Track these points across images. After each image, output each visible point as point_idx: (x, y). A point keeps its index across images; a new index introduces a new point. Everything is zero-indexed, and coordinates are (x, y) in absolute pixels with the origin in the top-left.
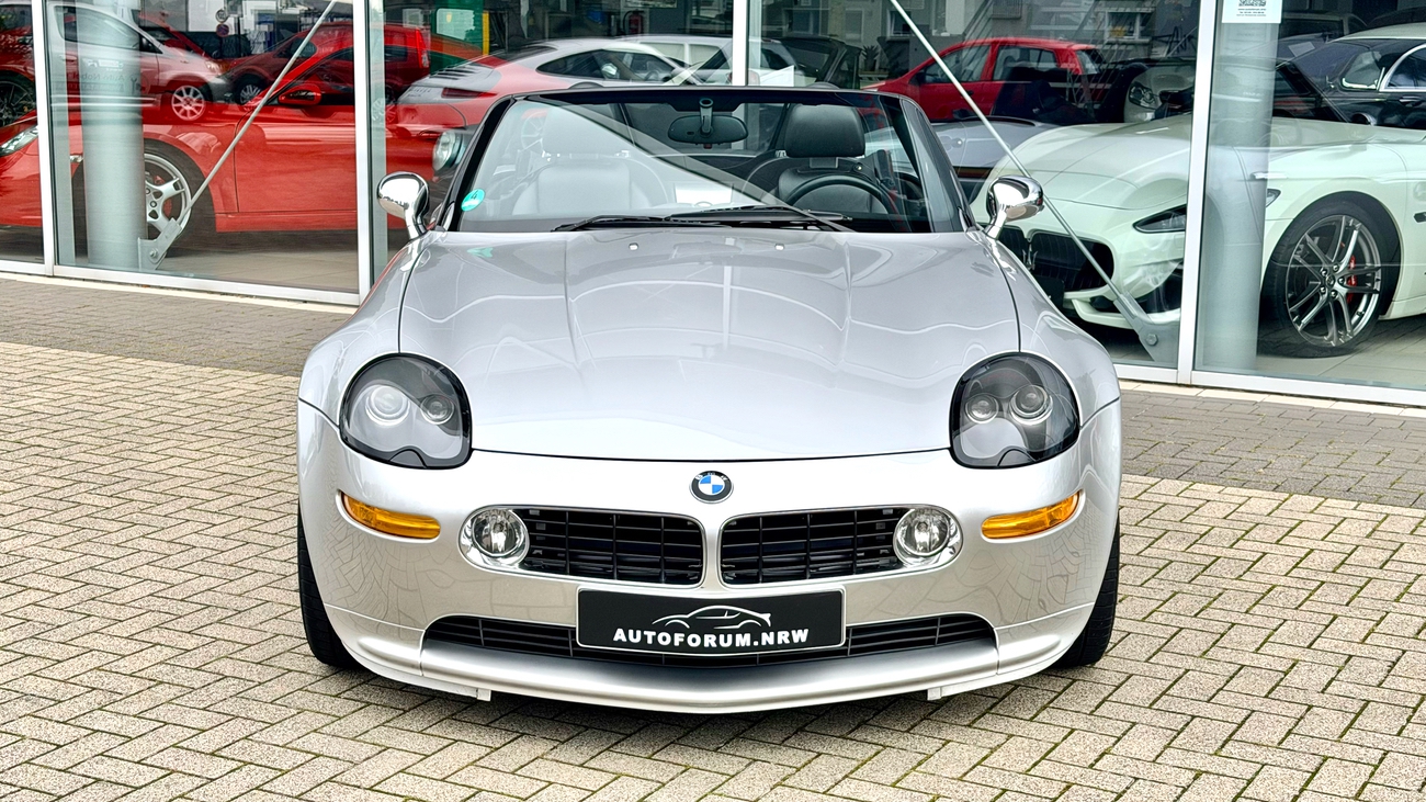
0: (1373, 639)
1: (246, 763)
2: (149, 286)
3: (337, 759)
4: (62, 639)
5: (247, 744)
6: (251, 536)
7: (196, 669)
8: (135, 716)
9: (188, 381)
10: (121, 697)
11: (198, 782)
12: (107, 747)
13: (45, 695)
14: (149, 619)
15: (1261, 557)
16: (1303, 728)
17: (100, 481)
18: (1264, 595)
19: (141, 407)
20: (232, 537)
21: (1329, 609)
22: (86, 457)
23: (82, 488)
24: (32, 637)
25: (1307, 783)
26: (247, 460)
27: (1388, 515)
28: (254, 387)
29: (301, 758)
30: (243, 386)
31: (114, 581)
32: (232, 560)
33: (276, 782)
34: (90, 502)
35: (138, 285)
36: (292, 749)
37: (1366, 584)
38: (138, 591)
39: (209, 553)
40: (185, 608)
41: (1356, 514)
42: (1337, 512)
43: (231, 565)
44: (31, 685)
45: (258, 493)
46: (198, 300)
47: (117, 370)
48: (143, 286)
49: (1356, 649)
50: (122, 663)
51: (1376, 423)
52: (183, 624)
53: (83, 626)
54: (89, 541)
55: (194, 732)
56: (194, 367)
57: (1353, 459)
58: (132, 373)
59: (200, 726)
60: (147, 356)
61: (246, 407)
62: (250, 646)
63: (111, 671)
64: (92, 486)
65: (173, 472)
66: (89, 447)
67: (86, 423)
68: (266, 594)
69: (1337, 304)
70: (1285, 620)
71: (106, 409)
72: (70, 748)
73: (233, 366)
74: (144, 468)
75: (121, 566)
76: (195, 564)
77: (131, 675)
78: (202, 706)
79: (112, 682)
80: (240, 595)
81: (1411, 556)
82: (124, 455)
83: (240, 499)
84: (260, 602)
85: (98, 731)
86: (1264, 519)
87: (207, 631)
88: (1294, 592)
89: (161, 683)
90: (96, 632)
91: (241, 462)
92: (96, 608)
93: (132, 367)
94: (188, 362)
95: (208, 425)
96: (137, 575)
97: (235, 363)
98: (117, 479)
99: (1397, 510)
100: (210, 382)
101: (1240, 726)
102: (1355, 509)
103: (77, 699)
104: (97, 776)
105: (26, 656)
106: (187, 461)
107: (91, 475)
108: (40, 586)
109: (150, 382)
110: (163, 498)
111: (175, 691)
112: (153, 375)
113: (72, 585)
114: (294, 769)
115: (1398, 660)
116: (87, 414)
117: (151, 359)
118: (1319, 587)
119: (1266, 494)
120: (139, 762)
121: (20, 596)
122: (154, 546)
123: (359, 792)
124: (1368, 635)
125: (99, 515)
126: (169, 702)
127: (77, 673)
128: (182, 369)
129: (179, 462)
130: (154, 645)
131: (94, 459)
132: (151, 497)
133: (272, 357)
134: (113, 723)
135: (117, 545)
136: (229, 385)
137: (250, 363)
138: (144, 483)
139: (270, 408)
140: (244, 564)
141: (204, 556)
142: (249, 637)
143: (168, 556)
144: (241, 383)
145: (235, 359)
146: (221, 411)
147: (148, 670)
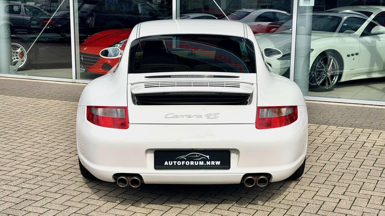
0: (344, 158)
1: (64, 194)
2: (15, 78)
3: (88, 193)
4: (10, 166)
5: (64, 190)
6: (55, 140)
7: (47, 172)
8: (33, 184)
9: (30, 102)
10: (28, 180)
11: (53, 199)
12: (27, 192)
13: (8, 179)
14: (32, 161)
15: (315, 140)
16: (329, 179)
17: (11, 127)
18: (316, 149)
19: (19, 109)
20: (50, 140)
21: (333, 151)
22: (6, 121)
23: (7, 129)
25: (331, 192)
26: (50, 121)
27: (345, 129)
28: (48, 103)
29: (78, 193)
31: (21, 152)
32: (51, 146)
33: (73, 199)
34: (10, 132)
35: (11, 78)
36: (76, 191)
37: (341, 146)
38: (27, 154)
39: (45, 144)
40: (41, 158)
41: (337, 129)
42: (332, 129)
43: (51, 147)
44: (4, 177)
45: (54, 129)
46: (28, 81)
47: (10, 100)
49: (340, 161)
50: (27, 171)
51: (340, 107)
52: (41, 162)
53: (15, 163)
54: (12, 142)
55: (49, 187)
56: (31, 98)
57: (335, 116)
58: (15, 100)
59: (51, 186)
60: (17, 96)
61: (47, 108)
62: (60, 167)
63: (24, 173)
64: (10, 129)
65: (31, 124)
66: (7, 119)
67: (5, 113)
68: (61, 154)
69: (328, 78)
70: (322, 155)
71: (9, 109)
72: (17, 192)
73: (41, 98)
74: (23, 124)
75: (22, 148)
76: (41, 147)
77: (30, 174)
78: (50, 181)
79: (25, 176)
80: (55, 155)
81: (351, 139)
82: (17, 121)
83: (51, 131)
84: (60, 156)
85: (24, 188)
86: (314, 131)
87: (48, 163)
88: (324, 148)
89: (38, 176)
90: (18, 164)
91: (48, 122)
92: (17, 158)
93: (14, 98)
94: (29, 97)
95: (37, 113)
96: (26, 150)
98: (16, 127)
99: (347, 128)
100: (36, 102)
101: (314, 179)
102: (336, 128)
103: (17, 180)
104: (26, 199)
106: (34, 122)
107: (9, 126)
109: (19, 102)
110: (30, 131)
111: (42, 178)
113: (10, 153)
114: (77, 195)
115: (350, 163)
116: (4, 111)
117: (19, 96)
118: (330, 146)
119: (314, 125)
120: (36, 195)
122: (29, 143)
123: (95, 200)
124: (343, 157)
125: (13, 136)
126: (41, 180)
127: (15, 174)
128: (27, 99)
129: (32, 122)
130: (35, 167)
131: (9, 122)
132: (26, 131)
133: (51, 96)
134: (28, 186)
135: (19, 143)
136: (41, 103)
137: (46, 97)
138: (24, 128)
139: (53, 108)
140: (54, 147)
141: (43, 145)
142: (59, 164)
143: (34, 145)
144: (45, 102)
145: (42, 96)
146: (40, 109)
147: (34, 173)
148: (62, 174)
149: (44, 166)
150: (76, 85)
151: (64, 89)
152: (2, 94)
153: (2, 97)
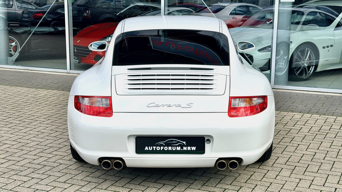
0: (332, 147)
1: (73, 184)
2: (12, 69)
3: (95, 183)
4: (18, 156)
5: (72, 180)
6: (57, 130)
7: (54, 162)
8: (42, 174)
9: (30, 92)
10: (37, 169)
11: (62, 189)
12: (37, 182)
13: (18, 169)
14: (38, 151)
15: (301, 129)
16: (321, 168)
18: (304, 138)
19: (20, 99)
20: (53, 130)
21: (320, 140)
22: (9, 111)
23: (11, 119)
24: (10, 156)
25: (326, 181)
26: (51, 111)
28: (47, 93)
29: (86, 183)
30: (44, 93)
31: (27, 141)
34: (15, 122)
35: (9, 68)
36: (83, 181)
37: (327, 134)
38: (33, 144)
39: (48, 134)
40: (46, 148)
43: (55, 137)
44: (13, 167)
45: (56, 119)
47: (11, 90)
48: (11, 69)
49: (329, 149)
50: (35, 161)
52: (46, 151)
53: (22, 152)
54: (17, 132)
55: (58, 177)
56: (30, 89)
60: (17, 86)
61: (46, 98)
62: (65, 156)
63: (32, 163)
64: (14, 118)
65: (33, 114)
66: (10, 109)
67: (7, 103)
70: (311, 143)
71: (11, 99)
72: (28, 182)
73: (40, 88)
74: (25, 114)
75: (27, 138)
76: (46, 137)
77: (38, 164)
78: (58, 171)
79: (33, 166)
80: (59, 144)
82: (20, 110)
83: (52, 121)
84: (65, 146)
85: (34, 178)
87: (53, 153)
88: (311, 137)
89: (46, 166)
90: (26, 154)
91: (49, 112)
92: (24, 148)
93: (14, 89)
94: (28, 87)
95: (38, 103)
96: (32, 140)
97: (40, 87)
98: (20, 117)
100: (35, 92)
101: (307, 168)
103: (26, 170)
104: (37, 189)
105: (10, 160)
106: (36, 112)
107: (13, 116)
108: (8, 143)
109: (20, 93)
110: (33, 121)
111: (50, 167)
112: (20, 91)
113: (16, 143)
114: (85, 185)
115: (339, 151)
116: (7, 101)
117: (19, 87)
118: (316, 135)
120: (46, 185)
121: (4, 146)
122: (34, 132)
124: (330, 146)
125: (18, 125)
126: (49, 170)
127: (24, 164)
128: (27, 89)
129: (34, 112)
130: (41, 157)
131: (12, 112)
132: (29, 121)
133: (49, 86)
134: (37, 176)
135: (24, 133)
136: (40, 93)
137: (44, 87)
138: (27, 117)
139: (52, 98)
140: (58, 136)
141: (47, 135)
142: (65, 154)
143: (38, 135)
144: (43, 92)
145: (40, 86)
146: (40, 99)
147: (42, 163)
148: (68, 164)
149: (51, 156)
150: (70, 76)
151: (59, 79)
152: (3, 85)
153: (3, 88)
